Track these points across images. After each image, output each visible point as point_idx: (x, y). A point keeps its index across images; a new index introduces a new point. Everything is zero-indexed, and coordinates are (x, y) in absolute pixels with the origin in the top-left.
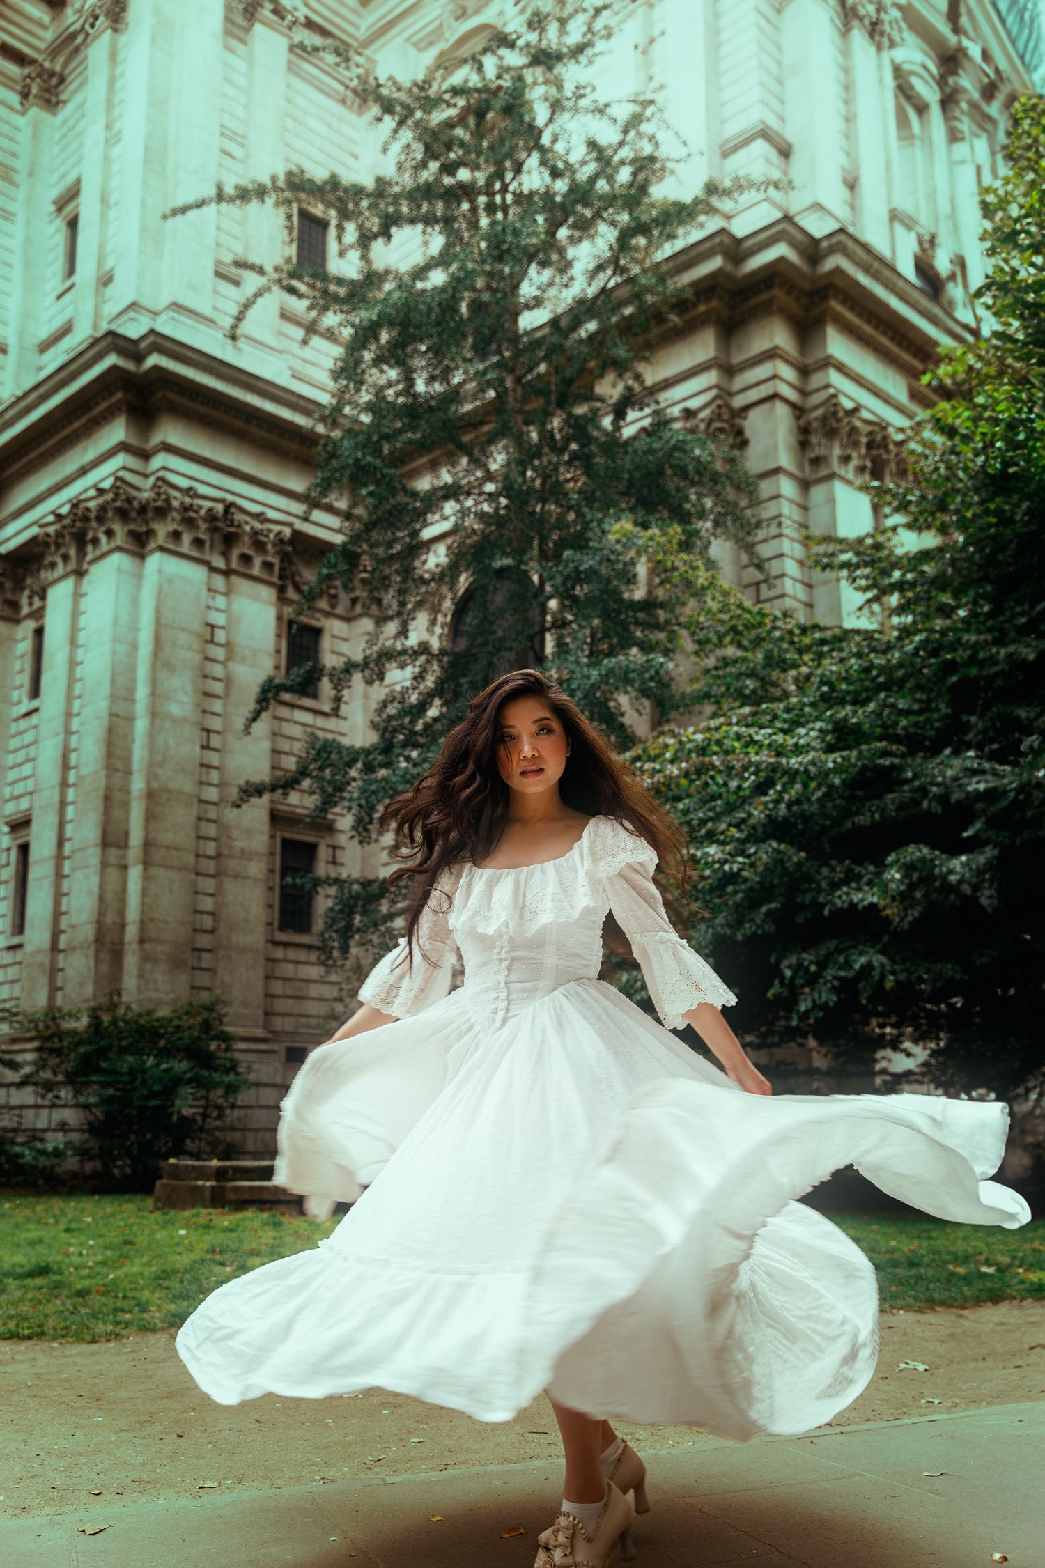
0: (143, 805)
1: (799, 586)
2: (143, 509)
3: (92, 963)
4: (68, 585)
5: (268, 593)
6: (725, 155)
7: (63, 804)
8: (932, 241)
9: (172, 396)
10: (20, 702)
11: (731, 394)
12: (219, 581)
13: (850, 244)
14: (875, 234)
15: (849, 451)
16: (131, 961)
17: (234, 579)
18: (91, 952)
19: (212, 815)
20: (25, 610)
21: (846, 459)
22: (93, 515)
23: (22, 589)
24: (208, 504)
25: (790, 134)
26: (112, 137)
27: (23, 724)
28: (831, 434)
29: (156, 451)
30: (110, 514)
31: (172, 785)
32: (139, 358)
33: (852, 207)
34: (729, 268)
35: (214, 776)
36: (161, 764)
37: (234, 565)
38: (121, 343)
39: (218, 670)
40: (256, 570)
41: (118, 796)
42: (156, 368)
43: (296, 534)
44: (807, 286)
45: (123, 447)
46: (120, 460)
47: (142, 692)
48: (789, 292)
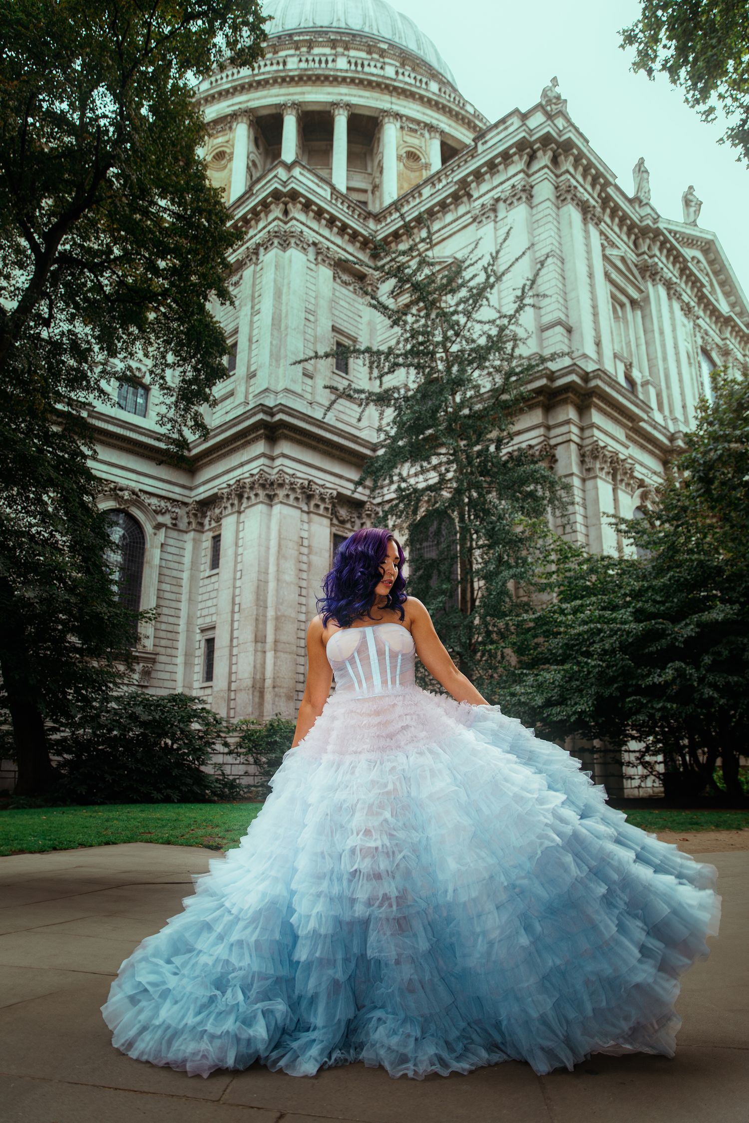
0: (274, 623)
1: (583, 527)
2: (272, 484)
3: (251, 697)
4: (233, 518)
5: (326, 522)
6: (543, 331)
7: (233, 621)
8: (631, 365)
9: (286, 432)
10: (205, 570)
11: (549, 438)
12: (305, 516)
13: (602, 375)
14: (609, 366)
15: (603, 466)
16: (268, 697)
17: (312, 515)
18: (250, 692)
19: (303, 627)
20: (207, 527)
21: (602, 469)
22: (248, 486)
23: (206, 517)
24: (301, 481)
25: (572, 322)
26: (255, 312)
27: (207, 581)
28: (596, 458)
29: (278, 457)
30: (256, 486)
31: (286, 613)
32: (272, 415)
33: (598, 353)
34: (549, 384)
35: (304, 609)
36: (282, 604)
37: (312, 509)
38: (265, 408)
39: (305, 559)
40: (321, 511)
41: (261, 618)
42: (281, 420)
43: (339, 494)
44: (583, 392)
45: (263, 455)
46: (262, 461)
47: (272, 569)
48: (575, 395)
